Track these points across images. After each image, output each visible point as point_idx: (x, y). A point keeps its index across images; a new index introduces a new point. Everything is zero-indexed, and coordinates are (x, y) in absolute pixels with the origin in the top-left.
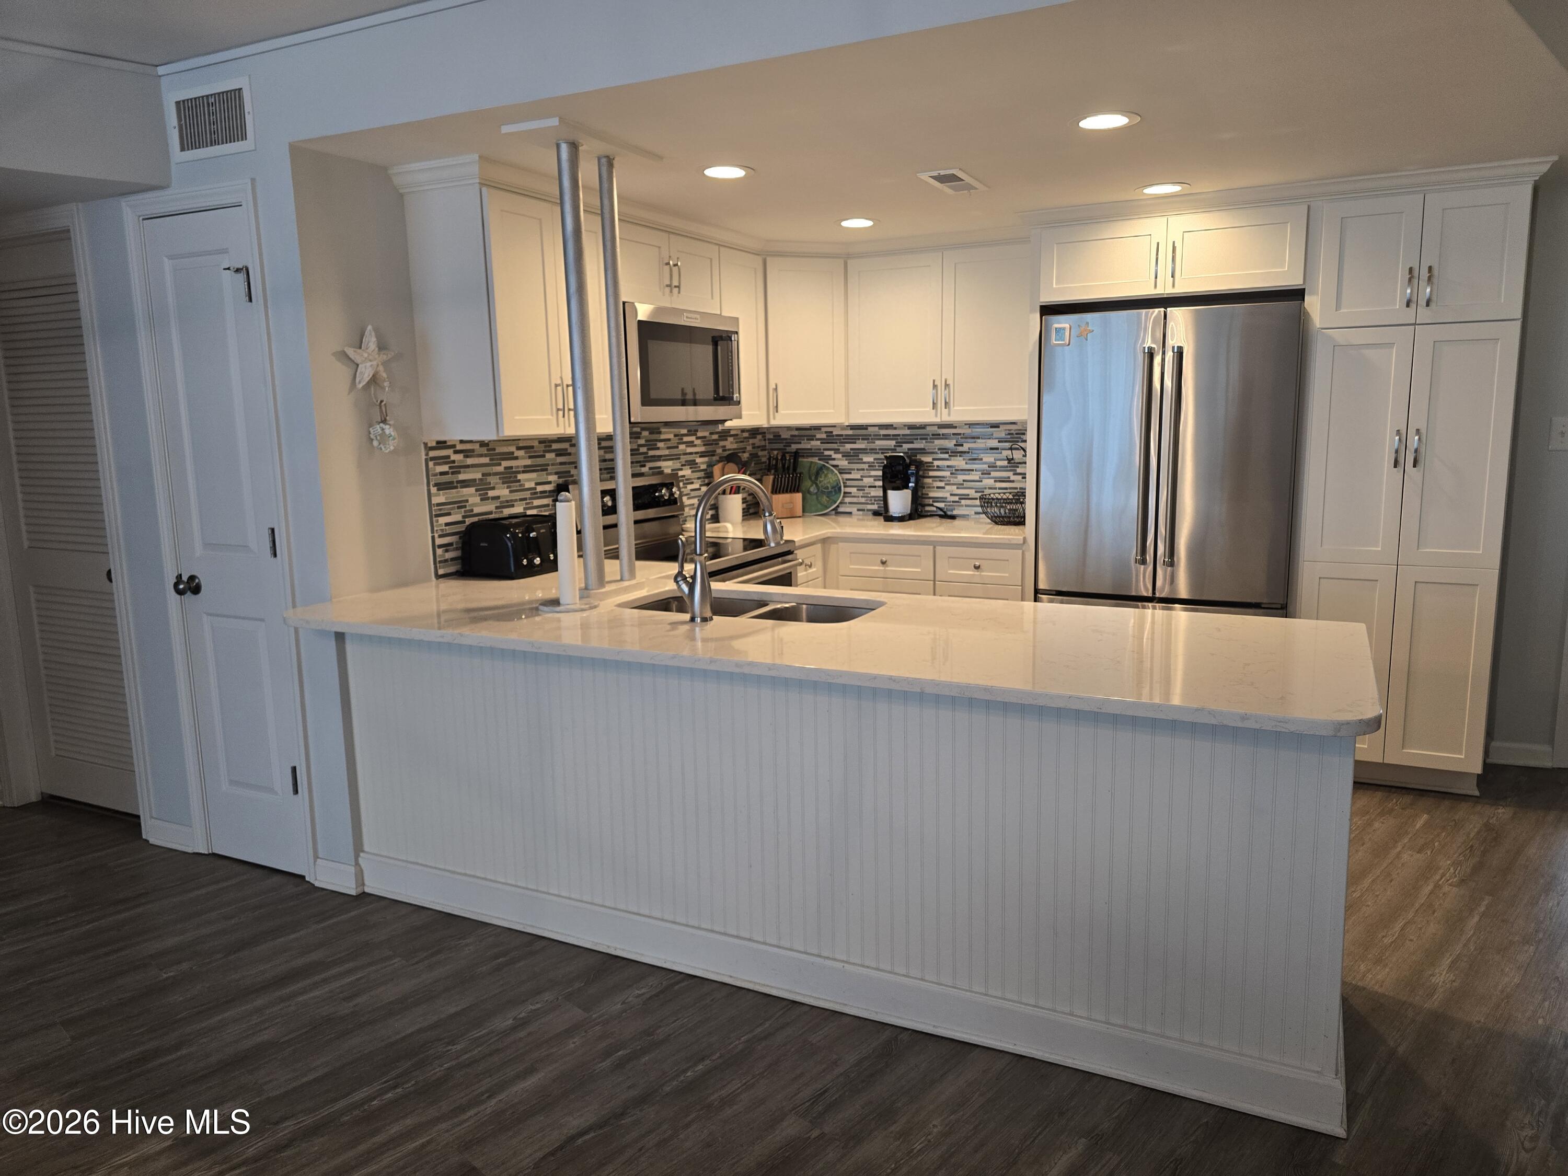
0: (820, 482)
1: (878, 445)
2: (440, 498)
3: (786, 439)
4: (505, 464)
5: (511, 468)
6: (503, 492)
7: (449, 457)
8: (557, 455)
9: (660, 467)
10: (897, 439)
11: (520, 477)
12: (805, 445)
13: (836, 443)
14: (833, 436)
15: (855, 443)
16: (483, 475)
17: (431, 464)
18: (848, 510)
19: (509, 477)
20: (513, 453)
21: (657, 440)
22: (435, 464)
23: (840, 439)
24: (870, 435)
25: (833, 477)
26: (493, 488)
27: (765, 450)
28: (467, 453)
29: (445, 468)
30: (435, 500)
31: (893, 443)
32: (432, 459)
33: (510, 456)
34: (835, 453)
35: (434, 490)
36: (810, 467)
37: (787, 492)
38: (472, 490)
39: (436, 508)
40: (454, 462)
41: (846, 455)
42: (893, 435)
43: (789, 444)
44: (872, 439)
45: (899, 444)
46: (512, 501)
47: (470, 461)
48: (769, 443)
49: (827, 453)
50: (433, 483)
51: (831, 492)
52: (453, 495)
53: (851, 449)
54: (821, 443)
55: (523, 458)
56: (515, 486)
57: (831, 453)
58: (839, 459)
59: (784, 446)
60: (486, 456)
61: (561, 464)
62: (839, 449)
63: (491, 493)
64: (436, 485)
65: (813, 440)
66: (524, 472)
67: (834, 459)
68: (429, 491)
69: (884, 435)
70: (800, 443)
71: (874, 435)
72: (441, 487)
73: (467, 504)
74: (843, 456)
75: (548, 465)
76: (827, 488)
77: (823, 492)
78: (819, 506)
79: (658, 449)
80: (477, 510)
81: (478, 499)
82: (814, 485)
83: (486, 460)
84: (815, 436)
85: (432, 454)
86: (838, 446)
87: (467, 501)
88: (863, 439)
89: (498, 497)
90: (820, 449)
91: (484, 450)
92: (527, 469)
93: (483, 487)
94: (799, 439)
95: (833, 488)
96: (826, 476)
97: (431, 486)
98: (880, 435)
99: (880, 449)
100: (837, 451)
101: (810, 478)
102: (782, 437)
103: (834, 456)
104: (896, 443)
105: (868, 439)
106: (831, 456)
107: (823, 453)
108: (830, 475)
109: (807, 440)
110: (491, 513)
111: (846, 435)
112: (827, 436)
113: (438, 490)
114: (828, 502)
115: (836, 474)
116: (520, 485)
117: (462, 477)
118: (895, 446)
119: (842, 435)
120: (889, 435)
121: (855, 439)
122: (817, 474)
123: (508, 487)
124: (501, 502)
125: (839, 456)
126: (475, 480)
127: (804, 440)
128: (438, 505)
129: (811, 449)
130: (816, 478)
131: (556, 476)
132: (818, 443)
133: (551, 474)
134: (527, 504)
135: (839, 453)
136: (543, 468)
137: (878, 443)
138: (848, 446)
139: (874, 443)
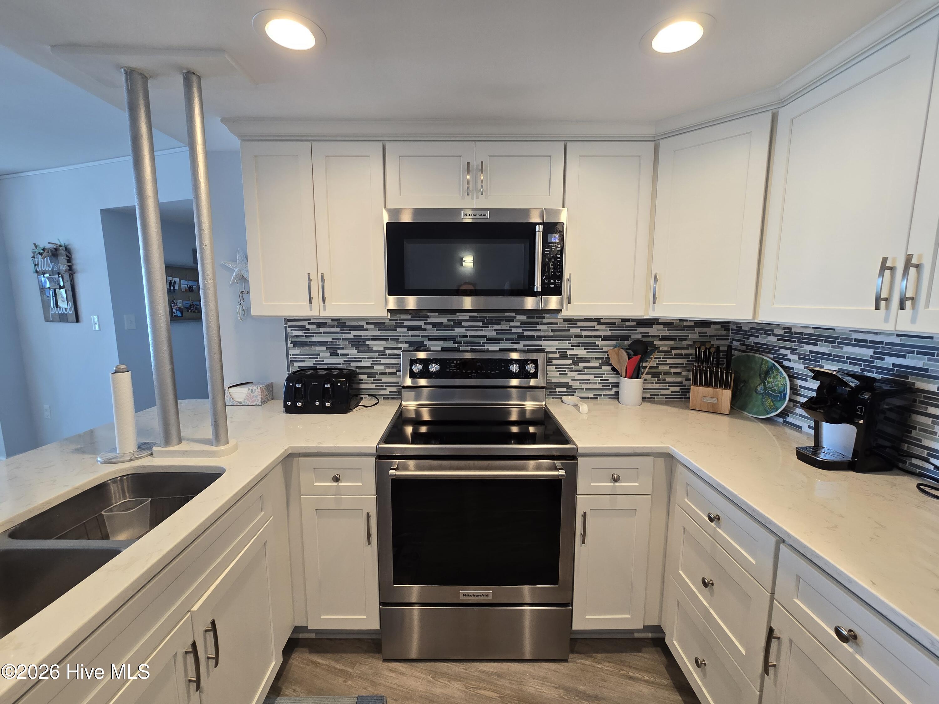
0: (768, 383)
1: (845, 353)
2: (296, 351)
3: (745, 331)
4: (354, 333)
5: (361, 336)
6: (353, 352)
7: (305, 326)
8: (408, 330)
9: (541, 346)
10: (878, 348)
11: (368, 342)
12: (763, 340)
13: (794, 342)
14: (792, 333)
15: (816, 345)
16: (333, 339)
17: (289, 330)
18: (798, 423)
19: (358, 342)
20: (363, 326)
21: (538, 324)
22: (292, 330)
23: (799, 338)
24: (837, 338)
25: (782, 380)
26: (343, 348)
27: (728, 339)
28: (320, 325)
29: (301, 333)
30: (291, 352)
31: (870, 352)
32: (289, 327)
33: (361, 329)
34: (791, 353)
35: (291, 346)
36: (762, 364)
37: (710, 385)
38: (324, 348)
39: (292, 356)
40: (308, 329)
41: (803, 358)
42: (871, 342)
43: (748, 336)
44: (839, 343)
45: (880, 356)
46: (359, 358)
47: (322, 330)
48: (732, 333)
49: (782, 351)
50: (291, 341)
51: (777, 396)
52: (307, 350)
53: (810, 352)
54: (778, 339)
55: (372, 330)
56: (362, 348)
57: (787, 352)
58: (795, 361)
59: (744, 338)
60: (337, 327)
61: (413, 336)
62: (796, 350)
63: (340, 352)
64: (292, 343)
65: (770, 335)
66: (372, 339)
67: (789, 360)
68: (287, 346)
69: (856, 340)
70: (758, 337)
71: (842, 338)
72: (295, 344)
73: (318, 356)
74: (799, 358)
75: (400, 336)
76: (774, 391)
77: (769, 395)
78: (761, 408)
79: (539, 330)
80: (326, 361)
81: (328, 354)
82: (762, 384)
83: (338, 330)
84: (772, 331)
85: (290, 324)
86: (795, 345)
87: (319, 355)
88: (826, 341)
89: (347, 355)
90: (775, 346)
91: (336, 323)
92: (375, 338)
93: (333, 348)
94: (757, 333)
95: (780, 392)
96: (775, 377)
97: (289, 343)
98: (851, 340)
99: (848, 358)
100: (793, 351)
101: (760, 376)
102: (743, 328)
103: (790, 356)
104: (875, 353)
105: (834, 342)
106: (786, 355)
107: (779, 351)
108: (778, 377)
109: (765, 334)
110: (340, 364)
111: (806, 334)
112: (785, 332)
113: (294, 346)
114: (770, 406)
115: (784, 377)
116: (369, 348)
117: (314, 339)
118: (872, 357)
119: (802, 334)
120: (866, 341)
121: (817, 340)
122: (767, 373)
123: (356, 349)
124: (349, 358)
125: (796, 357)
126: (326, 342)
127: (762, 334)
128: (293, 355)
129: (767, 345)
130: (765, 378)
131: (408, 345)
132: (774, 339)
133: (401, 342)
134: (374, 361)
135: (796, 354)
136: (395, 338)
137: (846, 349)
138: (808, 348)
139: (842, 348)
